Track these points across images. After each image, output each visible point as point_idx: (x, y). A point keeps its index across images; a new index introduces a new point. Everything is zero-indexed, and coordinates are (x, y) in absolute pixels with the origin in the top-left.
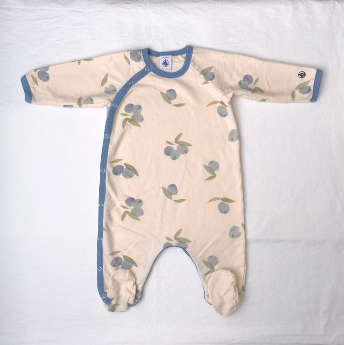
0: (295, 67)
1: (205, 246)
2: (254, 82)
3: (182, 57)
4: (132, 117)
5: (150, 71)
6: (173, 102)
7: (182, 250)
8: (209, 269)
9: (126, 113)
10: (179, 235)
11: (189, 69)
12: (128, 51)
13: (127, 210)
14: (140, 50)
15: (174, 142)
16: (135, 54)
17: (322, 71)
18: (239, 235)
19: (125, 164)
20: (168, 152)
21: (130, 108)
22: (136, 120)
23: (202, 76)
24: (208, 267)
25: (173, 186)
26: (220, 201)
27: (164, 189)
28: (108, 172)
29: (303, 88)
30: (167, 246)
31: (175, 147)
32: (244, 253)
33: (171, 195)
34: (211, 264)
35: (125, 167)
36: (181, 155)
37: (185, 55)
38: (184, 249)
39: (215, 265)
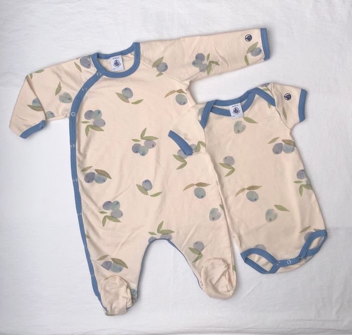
0: (240, 33)
1: (188, 234)
2: (206, 58)
3: (131, 54)
4: (94, 123)
5: (102, 75)
6: (131, 100)
7: (166, 241)
8: (197, 256)
9: (86, 120)
10: (161, 227)
11: (141, 64)
12: (77, 59)
13: (106, 215)
14: (89, 56)
15: (140, 139)
16: (84, 61)
17: (266, 29)
18: (219, 216)
19: (96, 170)
20: (136, 149)
21: (89, 114)
22: (98, 125)
23: (155, 69)
24: (195, 253)
25: (147, 181)
26: (195, 187)
27: (138, 186)
28: (80, 181)
29: (254, 51)
30: (152, 241)
31: (142, 143)
32: (227, 234)
33: (146, 190)
34: (198, 250)
35: (96, 173)
36: (149, 150)
37: (133, 53)
38: (169, 240)
39: (202, 250)
